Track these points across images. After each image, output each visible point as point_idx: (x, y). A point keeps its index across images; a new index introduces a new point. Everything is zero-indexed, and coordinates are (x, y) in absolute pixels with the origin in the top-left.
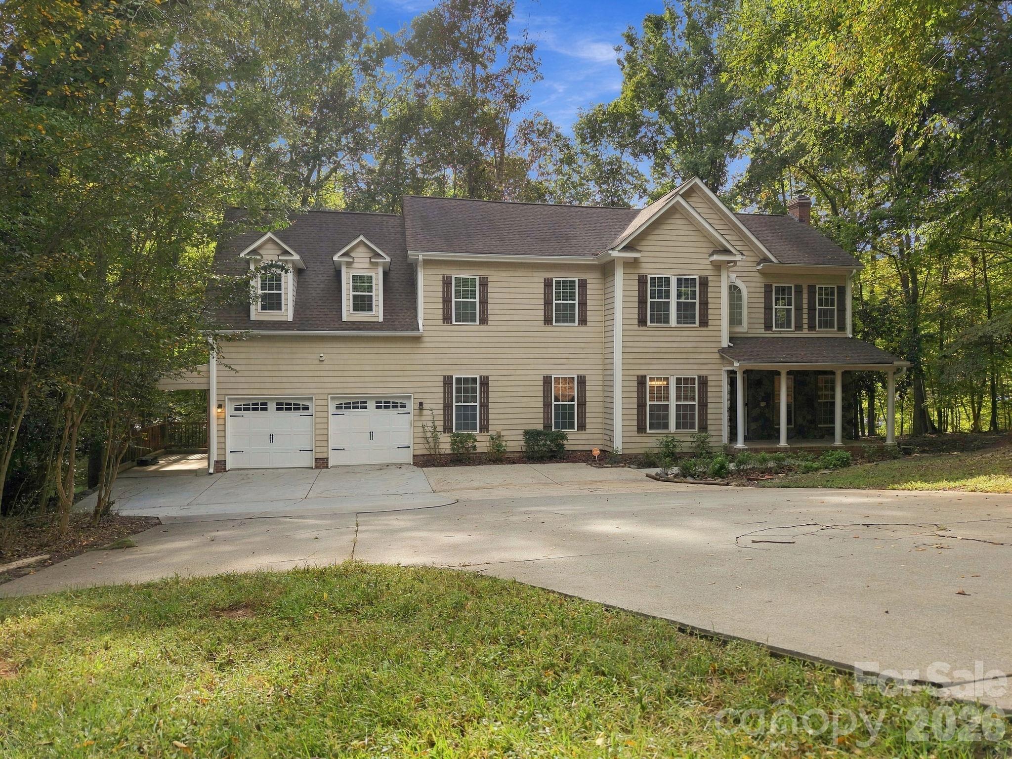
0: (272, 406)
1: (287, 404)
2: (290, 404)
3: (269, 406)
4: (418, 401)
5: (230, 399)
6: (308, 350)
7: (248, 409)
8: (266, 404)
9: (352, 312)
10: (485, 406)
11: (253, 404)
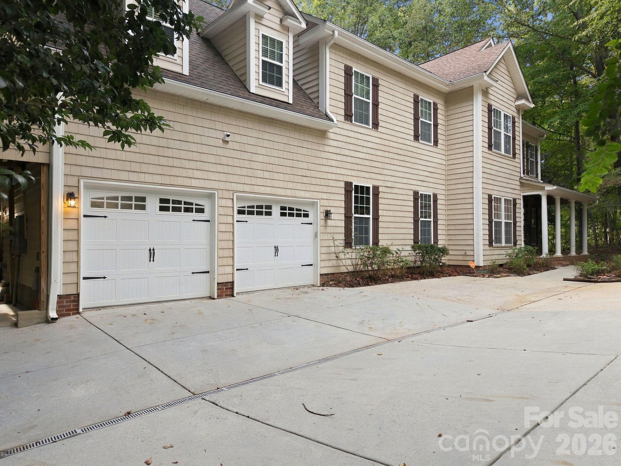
0: (153, 204)
1: (174, 202)
2: (180, 202)
3: (148, 203)
4: (323, 209)
5: (87, 187)
6: (207, 124)
7: (116, 206)
8: (143, 199)
9: (261, 83)
10: (376, 219)
11: (123, 198)
